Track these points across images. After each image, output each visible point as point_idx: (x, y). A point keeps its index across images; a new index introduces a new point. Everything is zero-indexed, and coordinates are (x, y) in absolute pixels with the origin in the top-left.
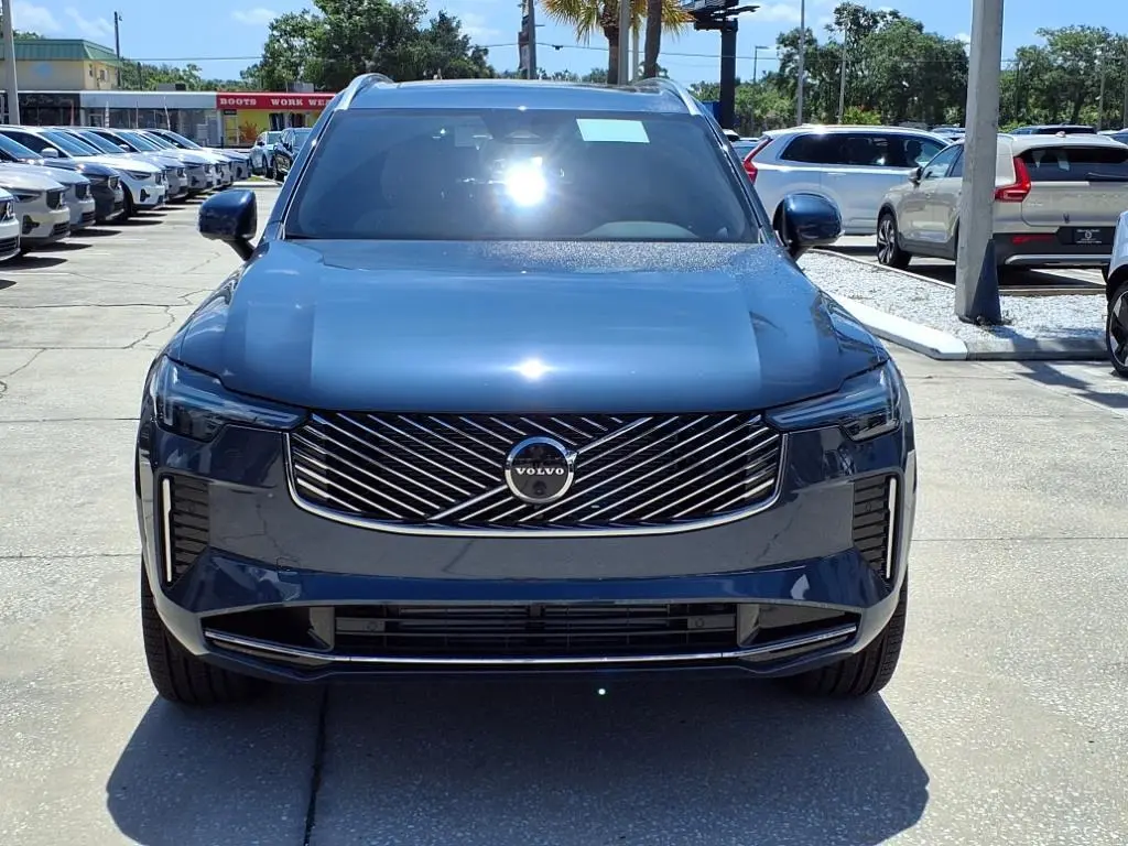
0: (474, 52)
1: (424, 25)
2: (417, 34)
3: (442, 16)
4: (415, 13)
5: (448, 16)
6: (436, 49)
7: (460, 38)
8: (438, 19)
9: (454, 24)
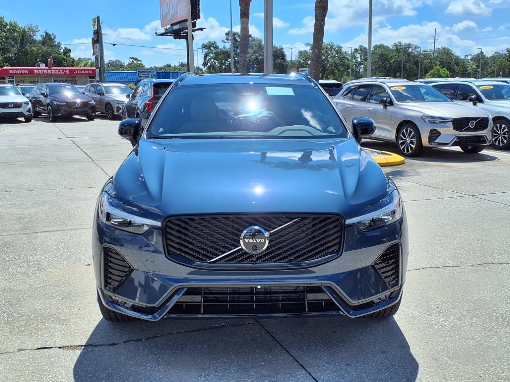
0: (63, 50)
1: (38, 37)
2: (35, 41)
3: (47, 34)
4: (34, 31)
5: (50, 33)
6: (45, 48)
7: (56, 43)
8: (45, 35)
9: (53, 37)
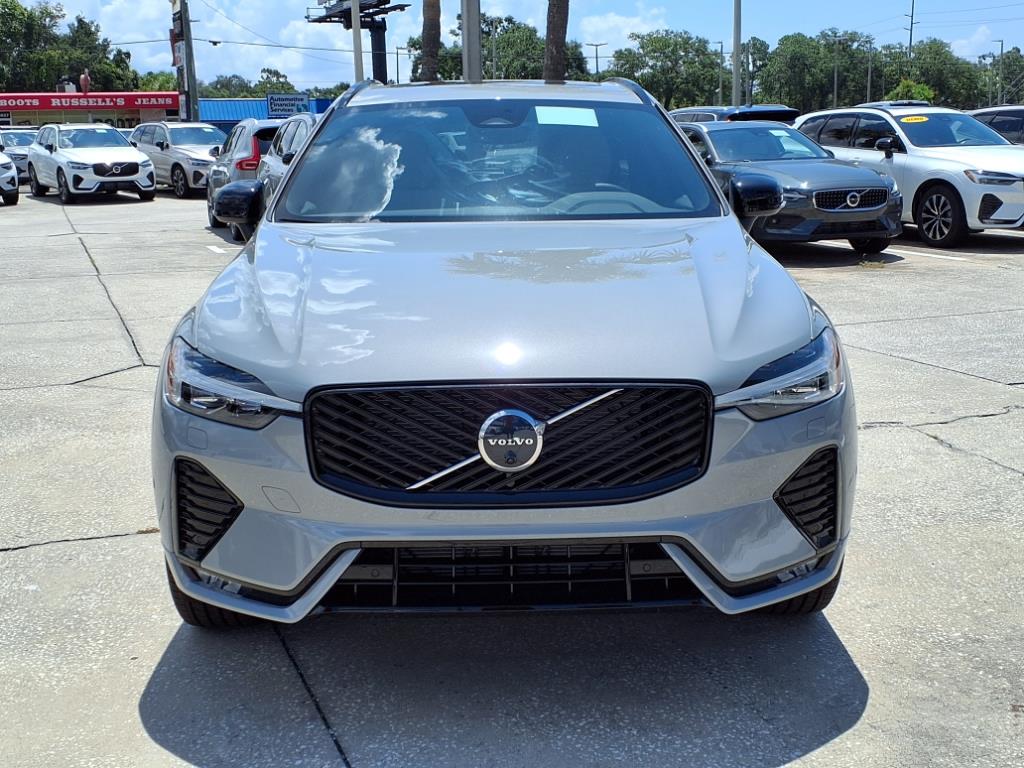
0: (115, 56)
1: (62, 29)
2: (55, 39)
3: (80, 21)
4: (53, 17)
5: (87, 21)
6: (77, 53)
7: (100, 41)
8: (76, 24)
9: (93, 29)
